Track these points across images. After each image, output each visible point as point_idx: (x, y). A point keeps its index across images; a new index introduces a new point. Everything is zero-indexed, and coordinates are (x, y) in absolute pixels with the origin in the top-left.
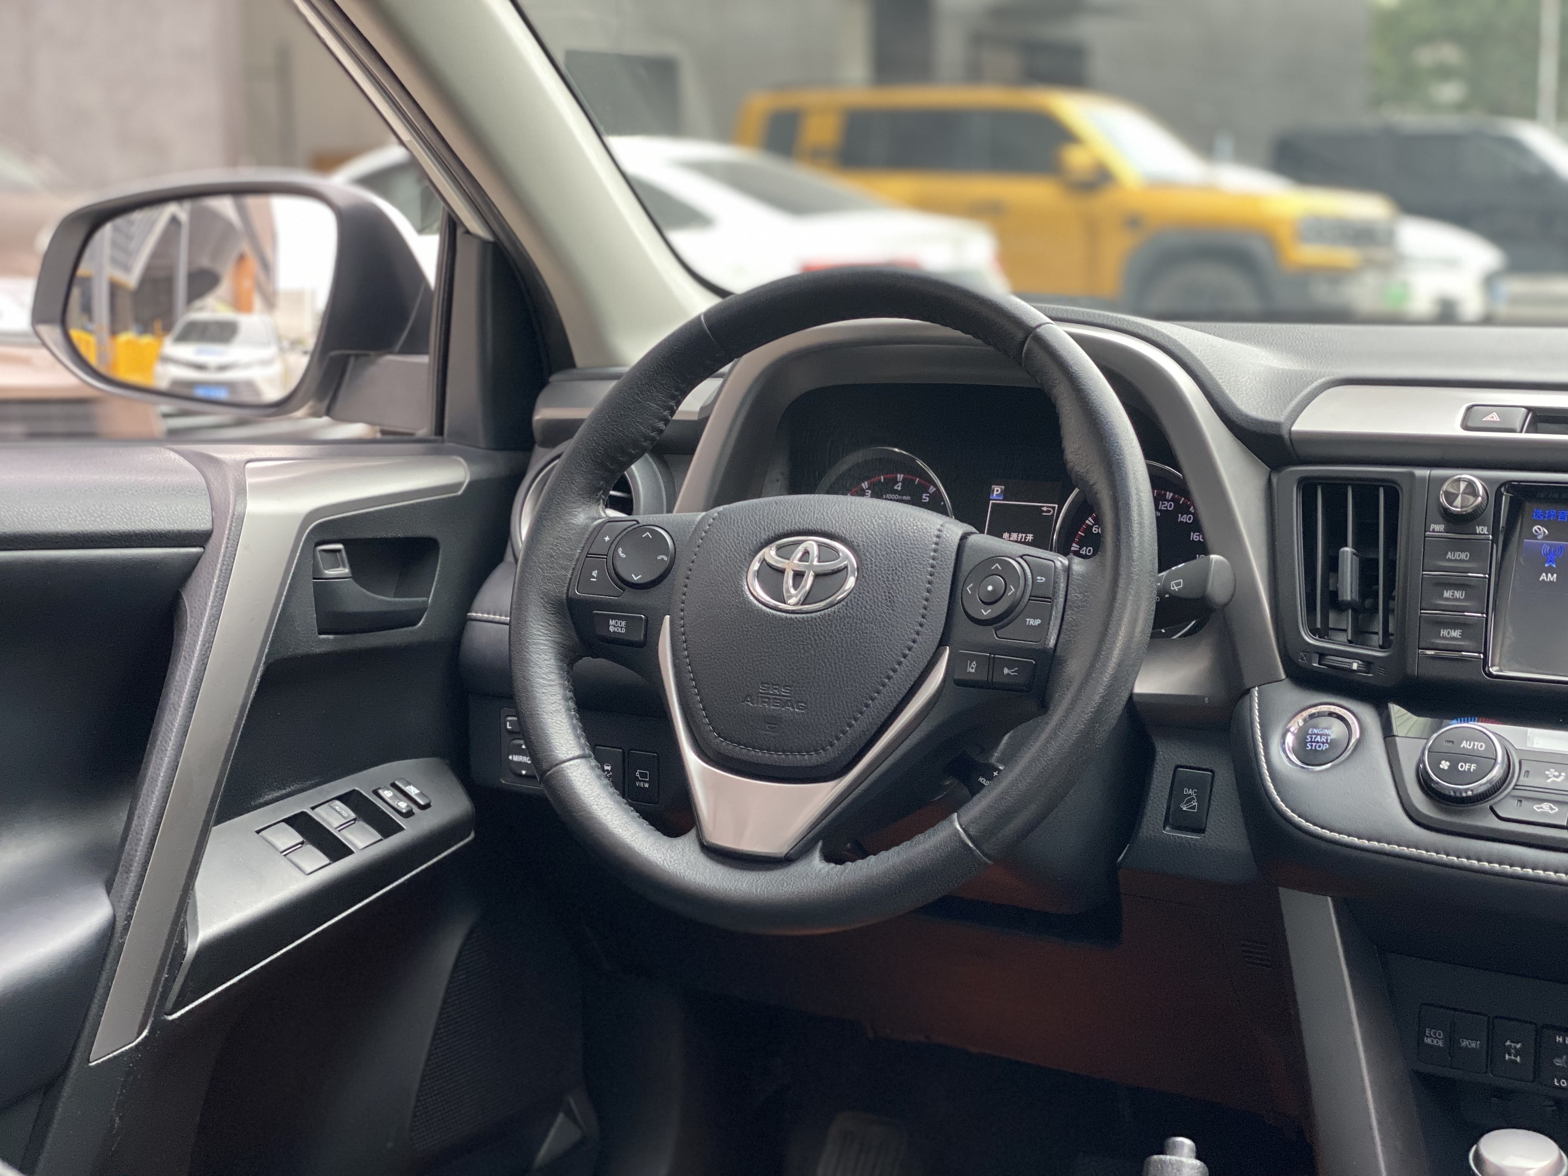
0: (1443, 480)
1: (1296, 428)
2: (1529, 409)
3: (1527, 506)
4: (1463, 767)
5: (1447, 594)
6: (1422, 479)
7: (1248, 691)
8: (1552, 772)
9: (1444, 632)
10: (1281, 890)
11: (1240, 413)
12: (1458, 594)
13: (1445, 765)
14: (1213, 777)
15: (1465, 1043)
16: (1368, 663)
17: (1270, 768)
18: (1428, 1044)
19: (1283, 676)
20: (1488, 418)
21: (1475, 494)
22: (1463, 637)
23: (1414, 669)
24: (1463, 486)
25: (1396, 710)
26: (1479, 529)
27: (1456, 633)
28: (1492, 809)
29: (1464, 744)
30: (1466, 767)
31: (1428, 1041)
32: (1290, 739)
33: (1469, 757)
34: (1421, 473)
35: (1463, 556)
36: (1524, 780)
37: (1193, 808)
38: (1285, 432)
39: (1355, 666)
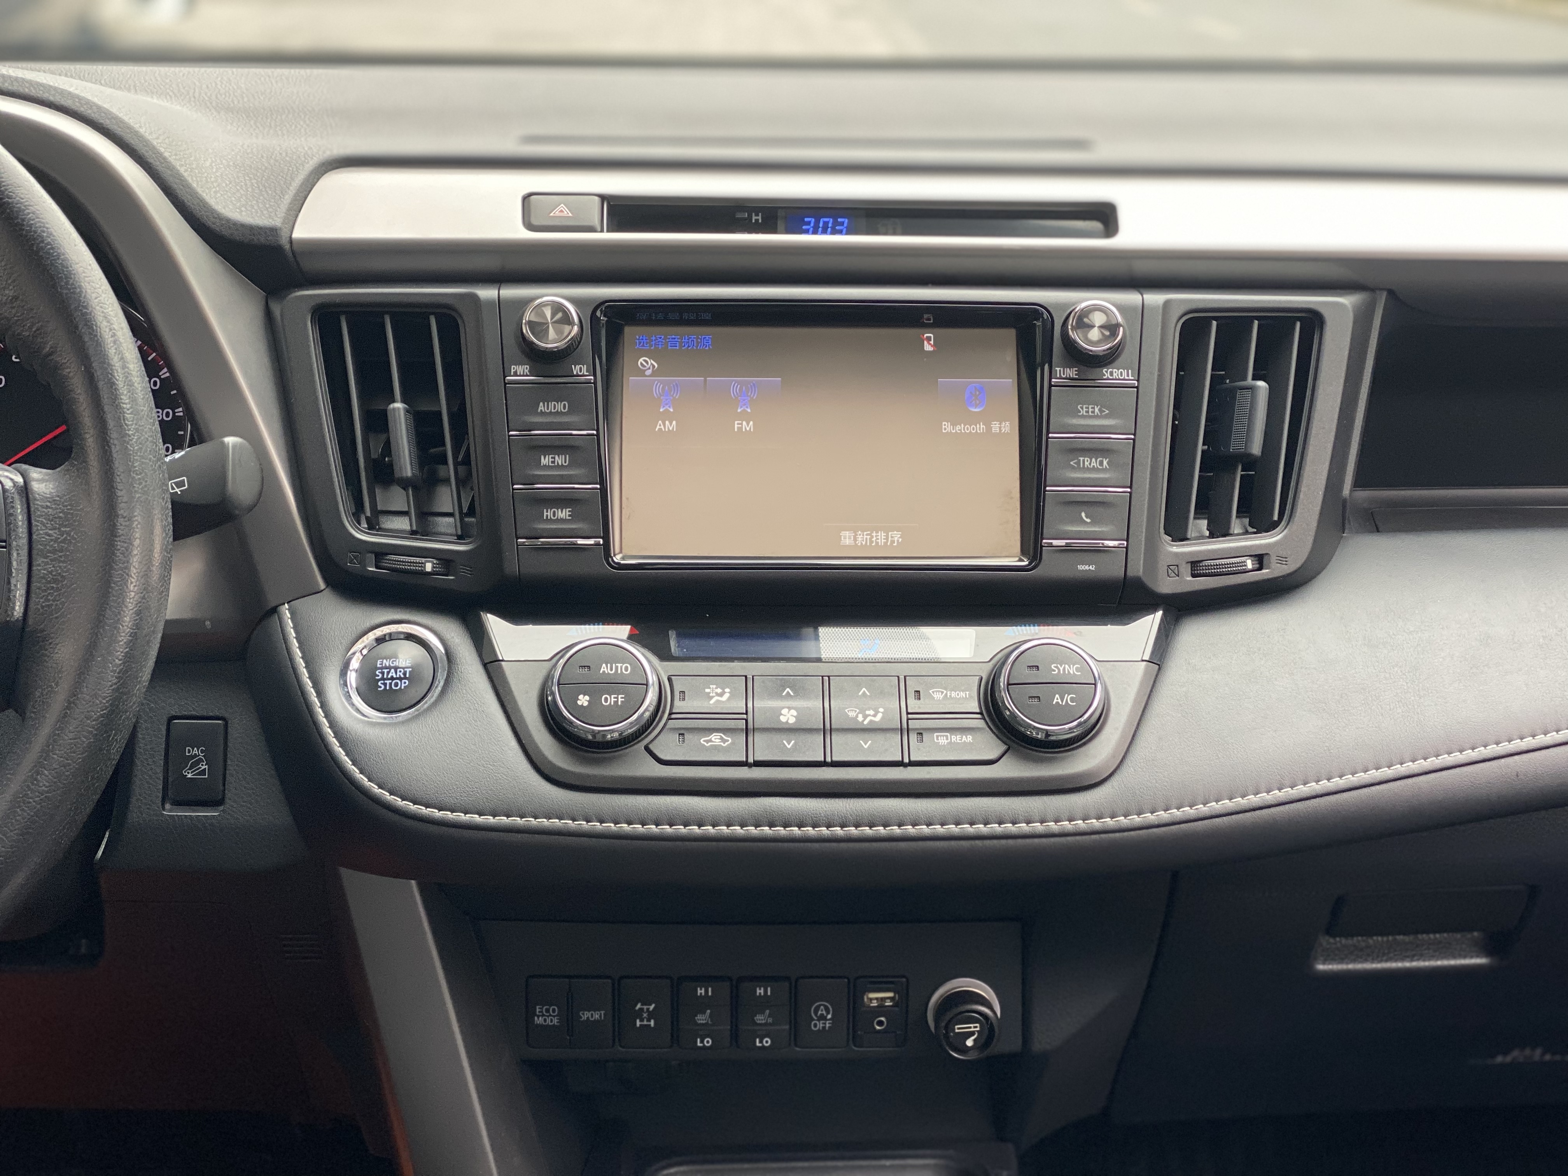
0: (525, 303)
1: (299, 233)
2: (603, 198)
3: (628, 330)
4: (609, 700)
5: (545, 461)
6: (490, 303)
7: (274, 610)
8: (713, 689)
9: (548, 513)
10: (346, 873)
11: (219, 217)
12: (560, 460)
13: (583, 700)
14: (226, 726)
15: (585, 1015)
16: (446, 561)
17: (333, 725)
18: (538, 1026)
19: (322, 585)
20: (556, 213)
21: (566, 319)
22: (574, 517)
23: (512, 566)
24: (548, 312)
25: (494, 624)
26: (576, 370)
27: (563, 514)
28: (647, 748)
29: (604, 668)
30: (612, 699)
31: (539, 1021)
32: (352, 678)
33: (613, 684)
34: (487, 293)
35: (560, 407)
36: (679, 706)
37: (203, 772)
38: (284, 242)
39: (429, 567)
